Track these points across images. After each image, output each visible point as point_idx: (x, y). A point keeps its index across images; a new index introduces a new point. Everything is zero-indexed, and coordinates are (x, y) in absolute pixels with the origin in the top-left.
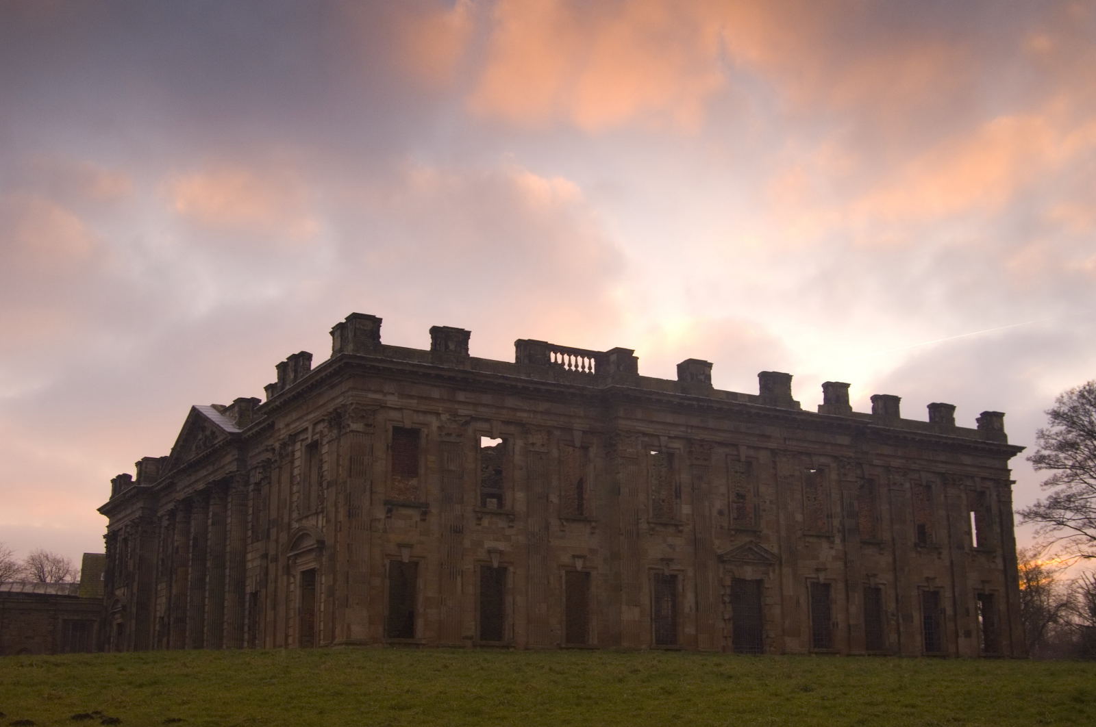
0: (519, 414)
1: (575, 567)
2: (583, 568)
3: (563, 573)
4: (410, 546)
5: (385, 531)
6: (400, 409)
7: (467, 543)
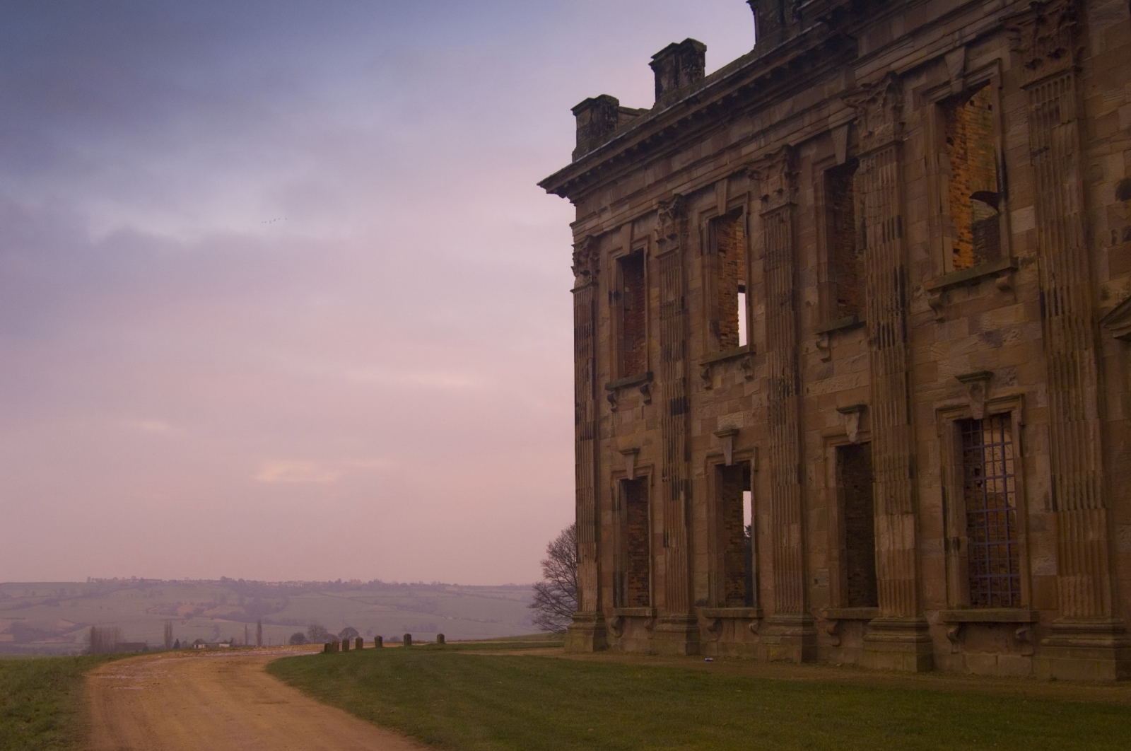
0: (746, 150)
1: (845, 435)
2: (859, 434)
3: (831, 452)
4: (636, 452)
5: (614, 436)
6: (618, 229)
7: (697, 428)
